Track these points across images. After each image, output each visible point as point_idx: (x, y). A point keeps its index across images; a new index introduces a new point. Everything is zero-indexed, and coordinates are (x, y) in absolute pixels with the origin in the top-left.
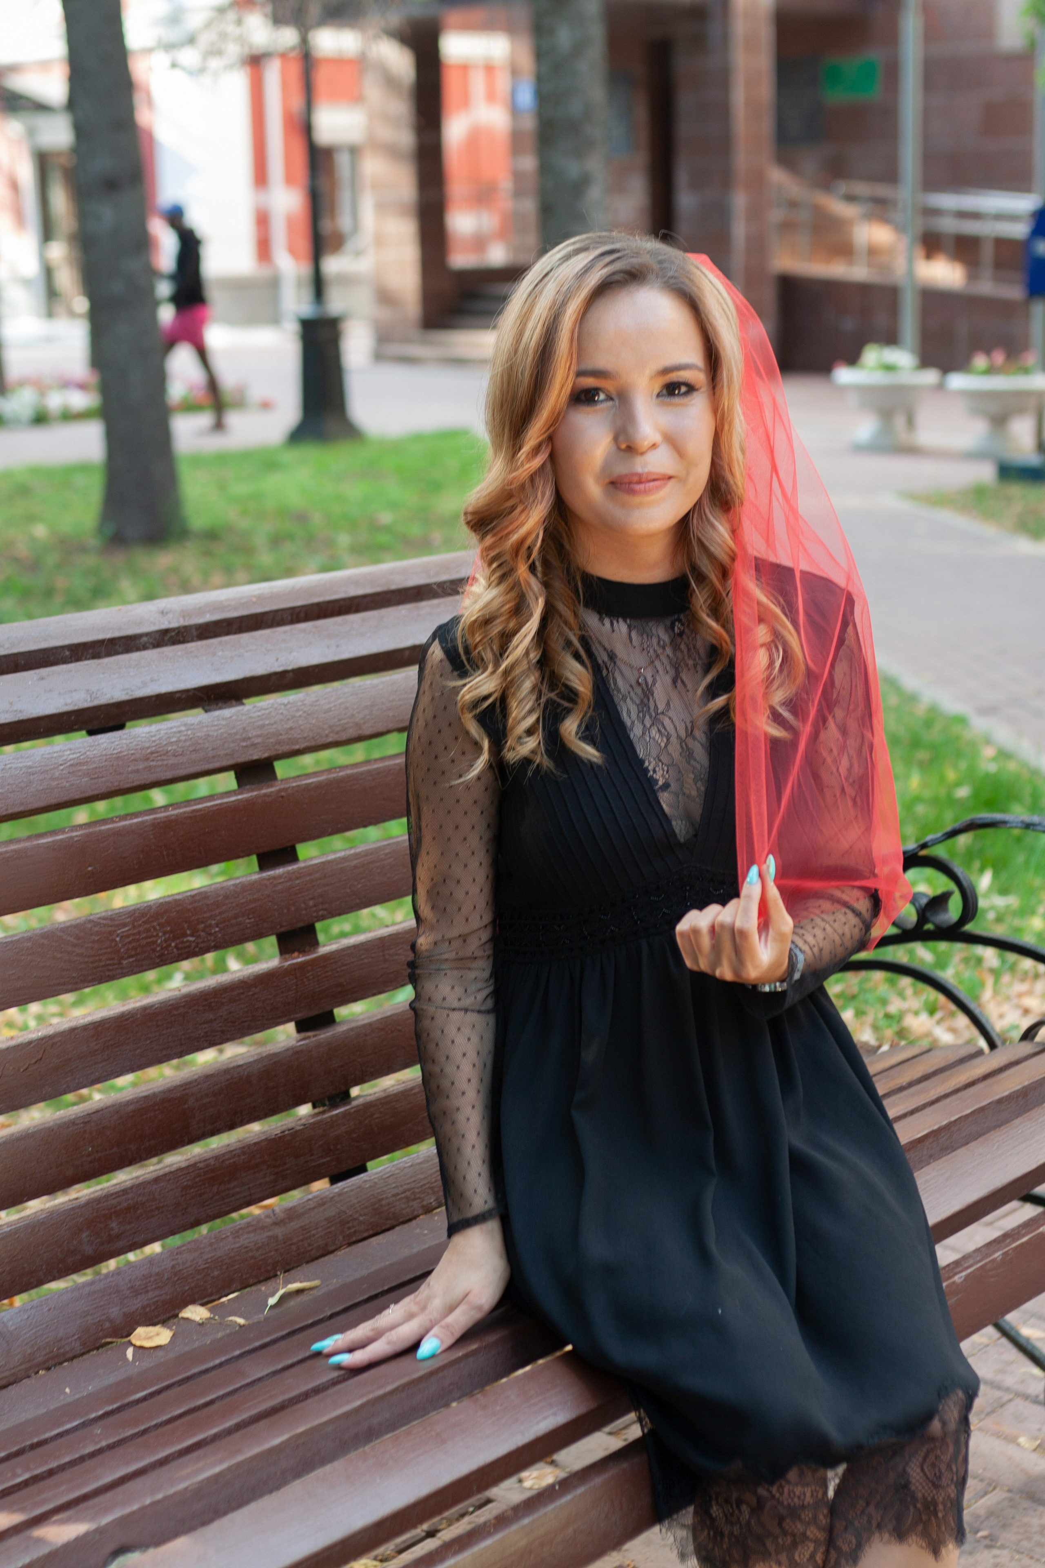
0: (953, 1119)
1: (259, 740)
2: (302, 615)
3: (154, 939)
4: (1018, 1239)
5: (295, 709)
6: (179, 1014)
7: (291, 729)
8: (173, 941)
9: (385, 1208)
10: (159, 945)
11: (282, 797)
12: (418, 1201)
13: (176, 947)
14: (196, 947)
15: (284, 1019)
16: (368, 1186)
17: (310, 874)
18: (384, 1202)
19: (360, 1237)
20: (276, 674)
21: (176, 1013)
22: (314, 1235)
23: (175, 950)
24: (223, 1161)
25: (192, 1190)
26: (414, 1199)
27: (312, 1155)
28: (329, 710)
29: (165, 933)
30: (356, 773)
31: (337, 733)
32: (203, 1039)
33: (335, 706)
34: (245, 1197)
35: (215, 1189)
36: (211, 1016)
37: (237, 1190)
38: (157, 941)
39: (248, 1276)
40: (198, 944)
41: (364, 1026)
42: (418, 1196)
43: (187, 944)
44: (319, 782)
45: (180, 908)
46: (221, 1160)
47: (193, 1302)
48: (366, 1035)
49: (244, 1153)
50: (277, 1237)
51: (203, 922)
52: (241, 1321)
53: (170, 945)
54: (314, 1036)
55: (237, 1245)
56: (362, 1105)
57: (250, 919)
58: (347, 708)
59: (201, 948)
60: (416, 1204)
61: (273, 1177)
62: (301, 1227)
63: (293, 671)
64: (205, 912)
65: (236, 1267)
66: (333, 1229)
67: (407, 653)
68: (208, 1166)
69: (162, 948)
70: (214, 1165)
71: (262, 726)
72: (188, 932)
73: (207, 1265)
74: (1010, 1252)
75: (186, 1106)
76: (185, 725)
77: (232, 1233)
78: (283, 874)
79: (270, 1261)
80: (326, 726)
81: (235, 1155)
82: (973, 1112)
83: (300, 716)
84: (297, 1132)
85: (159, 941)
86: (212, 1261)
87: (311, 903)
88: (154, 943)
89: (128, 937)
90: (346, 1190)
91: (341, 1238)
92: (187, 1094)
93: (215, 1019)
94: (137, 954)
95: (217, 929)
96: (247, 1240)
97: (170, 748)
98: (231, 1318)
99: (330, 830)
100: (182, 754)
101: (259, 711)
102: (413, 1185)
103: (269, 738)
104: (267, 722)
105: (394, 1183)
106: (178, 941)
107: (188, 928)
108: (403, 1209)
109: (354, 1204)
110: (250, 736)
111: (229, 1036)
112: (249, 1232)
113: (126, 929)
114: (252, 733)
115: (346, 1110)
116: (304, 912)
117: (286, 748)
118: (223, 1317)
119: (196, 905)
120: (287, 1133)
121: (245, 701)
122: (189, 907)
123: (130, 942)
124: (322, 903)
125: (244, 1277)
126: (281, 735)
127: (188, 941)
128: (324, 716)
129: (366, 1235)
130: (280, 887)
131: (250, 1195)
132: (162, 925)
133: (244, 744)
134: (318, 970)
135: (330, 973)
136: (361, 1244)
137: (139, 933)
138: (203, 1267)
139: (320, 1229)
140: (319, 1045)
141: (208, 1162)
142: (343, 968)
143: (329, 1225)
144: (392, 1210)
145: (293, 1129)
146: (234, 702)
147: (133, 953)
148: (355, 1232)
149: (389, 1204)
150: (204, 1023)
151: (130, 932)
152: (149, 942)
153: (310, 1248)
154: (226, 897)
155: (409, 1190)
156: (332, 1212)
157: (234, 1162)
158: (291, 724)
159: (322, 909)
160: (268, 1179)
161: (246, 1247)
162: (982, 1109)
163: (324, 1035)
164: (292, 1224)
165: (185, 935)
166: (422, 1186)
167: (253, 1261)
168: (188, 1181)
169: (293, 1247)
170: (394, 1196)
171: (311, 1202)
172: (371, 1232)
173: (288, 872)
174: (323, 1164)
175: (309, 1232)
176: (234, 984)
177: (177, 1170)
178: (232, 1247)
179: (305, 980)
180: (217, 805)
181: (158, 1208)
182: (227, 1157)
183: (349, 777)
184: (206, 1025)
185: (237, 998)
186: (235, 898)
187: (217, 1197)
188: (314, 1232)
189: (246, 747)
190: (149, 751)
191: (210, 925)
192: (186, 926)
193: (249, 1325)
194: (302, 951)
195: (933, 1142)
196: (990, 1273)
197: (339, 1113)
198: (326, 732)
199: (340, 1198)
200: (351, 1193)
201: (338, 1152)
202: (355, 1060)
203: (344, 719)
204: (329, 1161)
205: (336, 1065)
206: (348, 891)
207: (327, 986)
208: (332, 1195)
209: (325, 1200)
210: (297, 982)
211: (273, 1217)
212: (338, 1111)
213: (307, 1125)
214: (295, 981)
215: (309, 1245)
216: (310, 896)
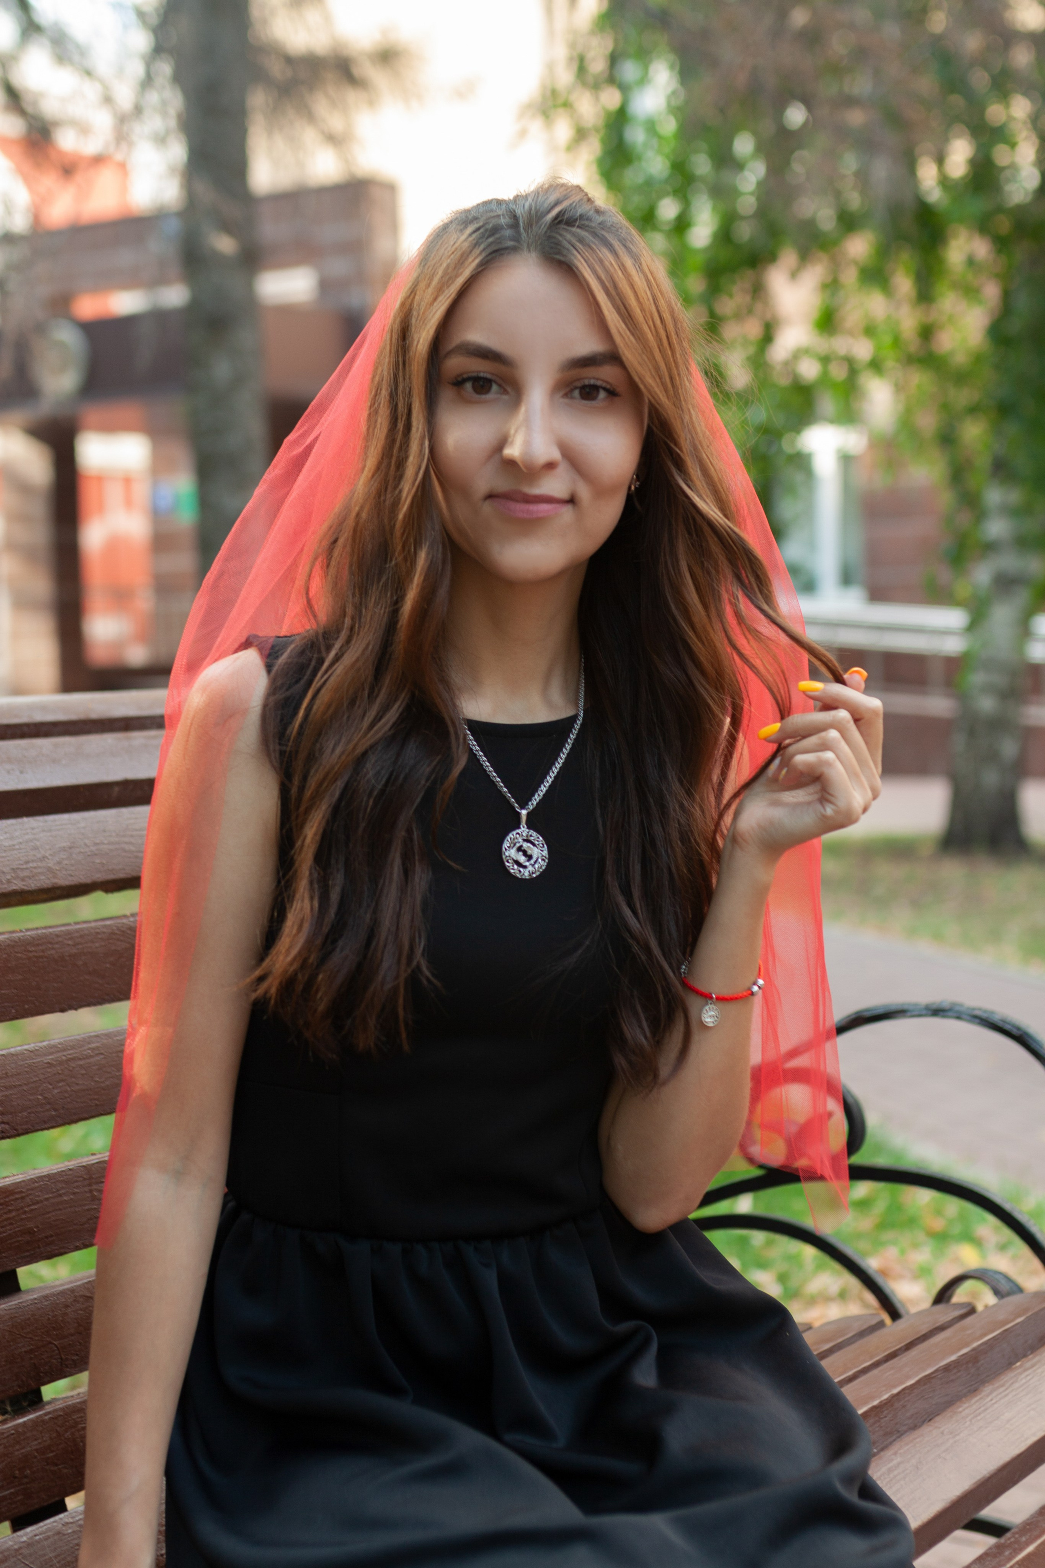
0: (895, 1391)
4: (1021, 1549)
16: (70, 1531)
28: (12, 848)
30: (51, 934)
31: (23, 880)
41: (63, 1293)
48: (67, 1306)
56: (61, 1409)
58: (36, 848)
82: (918, 1382)
90: (36, 1538)
109: (50, 1559)
115: (37, 1417)
135: (14, 1214)
142: (33, 1207)
162: (928, 1378)
195: (874, 1423)
197: (24, 1422)
198: (9, 877)
199: (25, 1552)
200: (45, 1543)
201: (26, 1480)
202: (51, 1343)
203: (33, 861)
204: (11, 1493)
205: (23, 1349)
206: (40, 1097)
207: (9, 1232)
208: (16, 1547)
209: (6, 1554)
212: (26, 1419)
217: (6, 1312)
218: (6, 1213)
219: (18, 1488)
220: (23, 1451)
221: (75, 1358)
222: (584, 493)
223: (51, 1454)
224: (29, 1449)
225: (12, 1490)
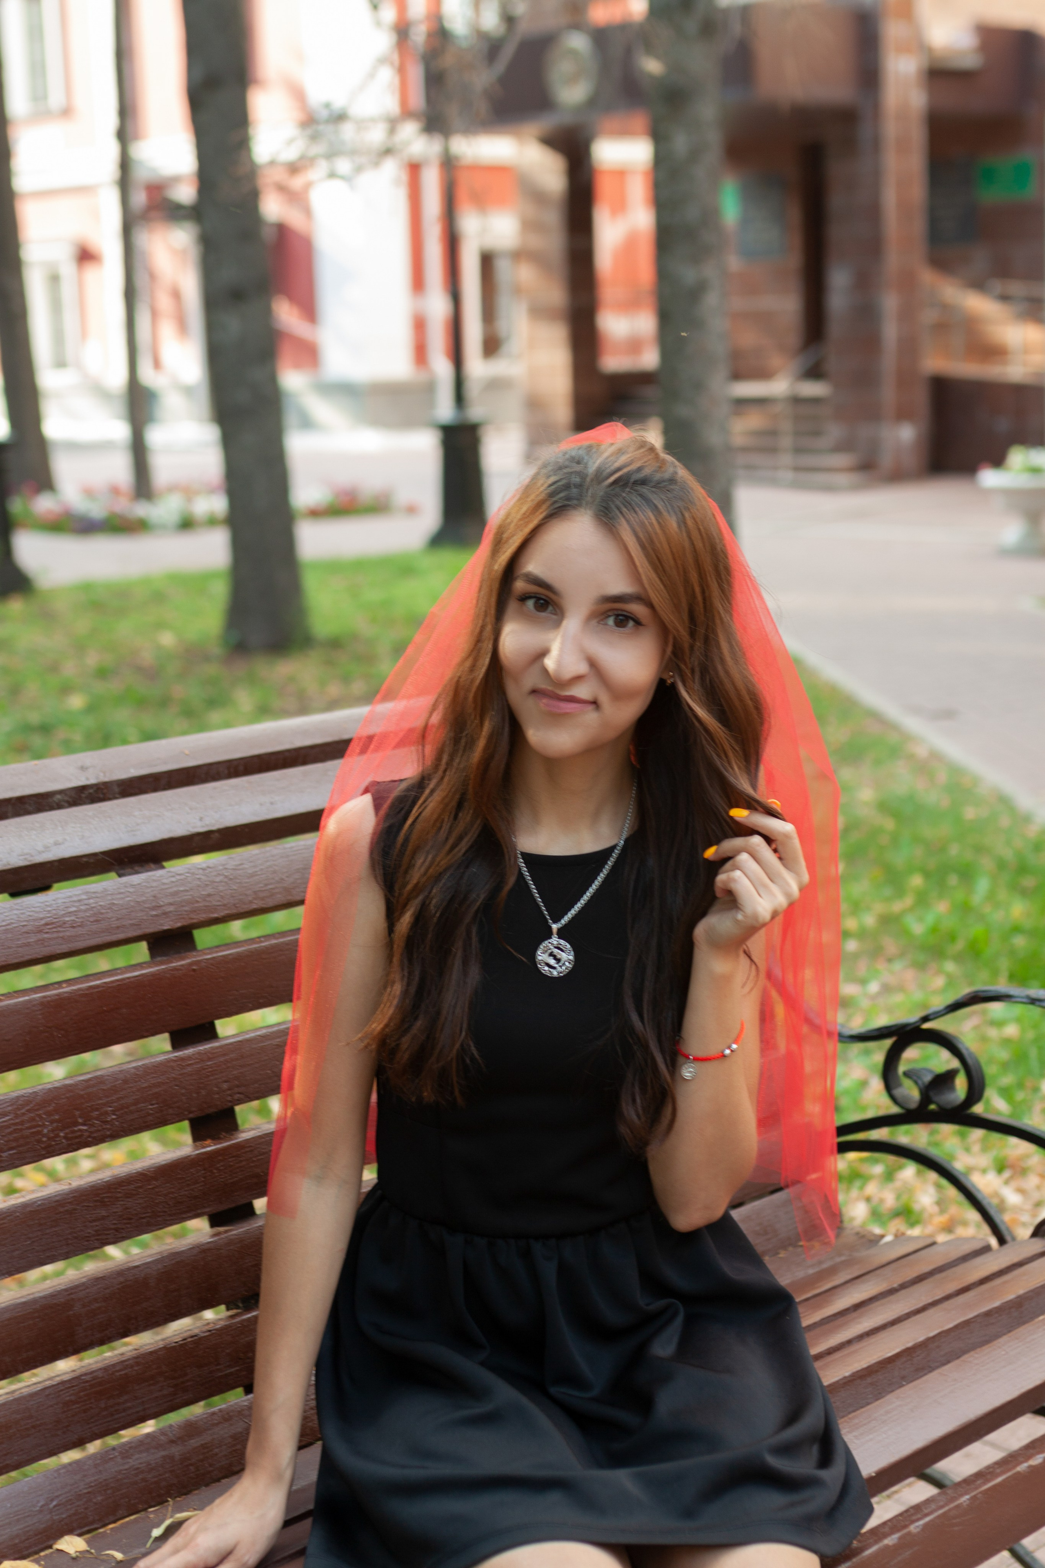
0: (932, 1334)
1: (171, 908)
2: (241, 768)
3: (39, 1129)
5: (215, 873)
6: (67, 1211)
7: (209, 895)
8: (61, 1130)
10: (44, 1136)
11: (194, 970)
13: (65, 1137)
14: (89, 1137)
15: (189, 1215)
17: (224, 1055)
20: (199, 834)
21: (62, 1210)
22: (216, 1454)
23: (64, 1141)
24: (113, 1374)
25: (74, 1407)
27: (219, 1364)
28: (254, 874)
29: (52, 1122)
30: (282, 943)
31: (263, 899)
32: (93, 1238)
33: (262, 870)
34: (138, 1412)
35: (102, 1405)
36: (104, 1213)
37: (129, 1404)
38: (42, 1131)
39: (137, 1501)
40: (91, 1132)
43: (79, 1133)
44: (237, 953)
45: (72, 1094)
46: (110, 1372)
47: (70, 1531)
49: (137, 1364)
50: (173, 1456)
51: (97, 1110)
52: (119, 1556)
53: (57, 1136)
54: (226, 1232)
55: (126, 1467)
57: (152, 1105)
58: (275, 872)
59: (94, 1138)
61: (171, 1390)
62: (202, 1445)
63: (220, 831)
64: (100, 1099)
65: (124, 1491)
68: (94, 1378)
69: (49, 1139)
70: (103, 1377)
71: (176, 893)
72: (80, 1120)
73: (90, 1490)
74: (980, 1495)
75: (71, 1313)
76: (87, 893)
77: (121, 1453)
78: (193, 1055)
80: (249, 892)
81: (127, 1365)
82: (956, 1327)
83: (221, 882)
84: (201, 1338)
85: (45, 1131)
86: (96, 1485)
87: (225, 1086)
88: (39, 1133)
89: (8, 1127)
92: (73, 1299)
93: (108, 1216)
94: (19, 1146)
95: (114, 1117)
96: (138, 1460)
97: (67, 919)
98: (108, 1552)
99: (251, 1005)
100: (81, 926)
101: (173, 876)
103: (183, 906)
104: (182, 889)
106: (67, 1131)
107: (80, 1117)
110: (162, 903)
111: (124, 1235)
112: (141, 1452)
113: (8, 1118)
114: (163, 901)
116: (217, 1096)
117: (203, 917)
118: (100, 1550)
119: (90, 1090)
120: (189, 1340)
121: (165, 864)
122: (82, 1093)
123: (11, 1133)
124: (238, 1086)
125: (132, 1502)
126: (197, 902)
127: (80, 1130)
128: (247, 881)
130: (189, 1069)
131: (144, 1410)
132: (49, 1114)
133: (154, 913)
134: (230, 1160)
135: (244, 1163)
137: (22, 1123)
138: (86, 1491)
140: (230, 1242)
141: (95, 1374)
142: (259, 1158)
145: (196, 1336)
146: (152, 866)
147: (14, 1144)
150: (94, 1221)
151: (12, 1122)
152: (33, 1133)
153: (211, 1469)
154: (125, 1081)
157: (126, 1374)
158: (209, 890)
160: (165, 1392)
161: (138, 1468)
162: (967, 1323)
163: (237, 1231)
164: (192, 1441)
165: (76, 1124)
167: (144, 1484)
168: (70, 1396)
169: (191, 1467)
173: (199, 1053)
174: (231, 1374)
176: (131, 1177)
177: (58, 1384)
178: (122, 1468)
179: (215, 1171)
180: (117, 981)
181: (34, 1427)
182: (118, 1368)
183: (273, 947)
184: (97, 1223)
185: (134, 1192)
186: (136, 1082)
187: (105, 1413)
188: (217, 1450)
189: (156, 916)
190: (43, 922)
191: (106, 1113)
192: (77, 1113)
193: (127, 1560)
194: (216, 1138)
196: (954, 1521)
198: (250, 898)
203: (271, 884)
204: (237, 1370)
205: (250, 1264)
206: (269, 1072)
207: (241, 1177)
209: (231, 1414)
210: (205, 1173)
211: (171, 1435)
212: (249, 1316)
213: (213, 1332)
214: (203, 1172)
215: (211, 1465)
216: (224, 1079)
217: (236, 1237)
218: (237, 1163)
220: (247, 1339)
222: (604, 698)
225: (237, 1368)
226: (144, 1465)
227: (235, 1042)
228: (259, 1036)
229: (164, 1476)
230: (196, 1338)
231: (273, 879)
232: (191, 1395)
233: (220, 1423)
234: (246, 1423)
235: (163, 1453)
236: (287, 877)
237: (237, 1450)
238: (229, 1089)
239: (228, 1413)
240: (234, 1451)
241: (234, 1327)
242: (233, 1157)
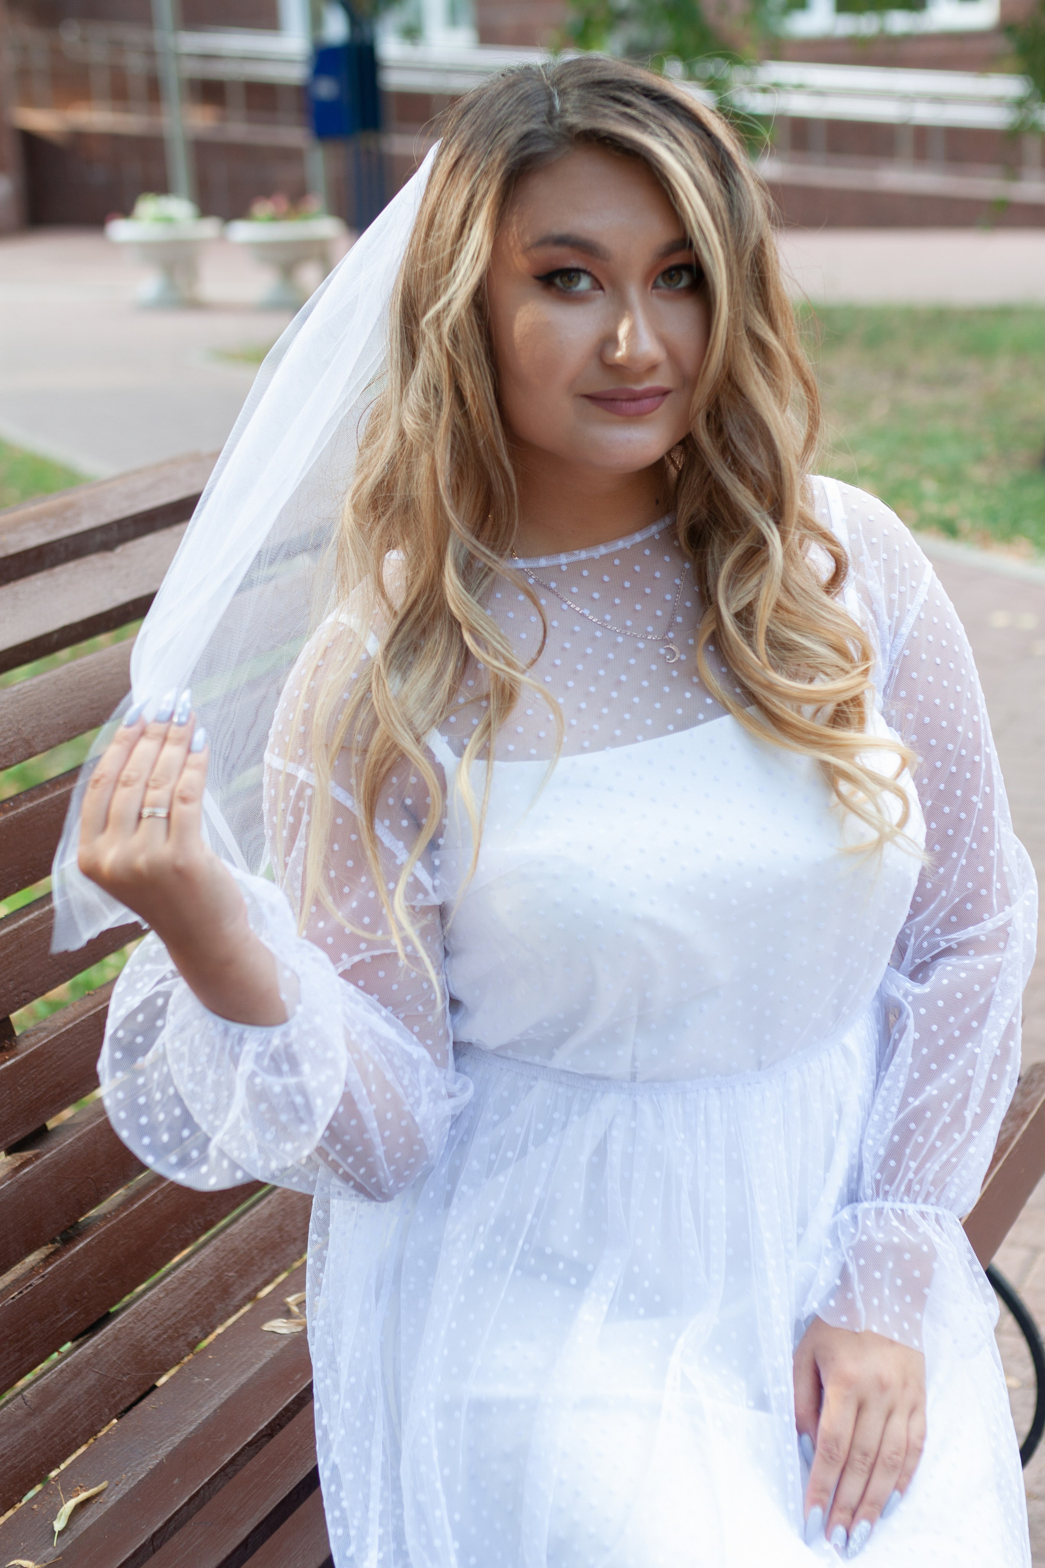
9: (148, 1359)
12: (183, 1338)
18: (146, 1351)
19: (127, 1404)
22: (77, 1417)
26: (179, 1337)
27: (58, 1312)
30: (38, 805)
39: (11, 1493)
42: (181, 1331)
48: (96, 1143)
50: (35, 1431)
54: (37, 1157)
56: (104, 1232)
58: (10, 721)
60: (180, 1343)
61: (17, 1354)
62: (60, 1410)
66: (96, 1402)
67: (56, 636)
79: (33, 1465)
84: (36, 1287)
87: (11, 985)
90: (100, 1347)
91: (107, 1410)
98: (12, 1563)
99: (17, 885)
102: (174, 1320)
105: (152, 1322)
108: (169, 1354)
109: (114, 1363)
112: (1, 1435)
115: (86, 1244)
120: (25, 1292)
124: (23, 984)
125: (7, 1495)
129: (133, 1399)
134: (33, 1072)
136: (131, 1414)
139: (82, 1406)
142: (58, 1063)
143: (91, 1398)
144: (157, 1357)
148: (121, 1398)
149: (152, 1351)
153: (75, 1435)
155: (170, 1327)
156: (91, 1379)
159: (25, 991)
160: (12, 1359)
161: (2, 1456)
163: (48, 1153)
164: (49, 1408)
166: (183, 1319)
167: (13, 1471)
169: (55, 1439)
170: (155, 1339)
171: (65, 1374)
172: (138, 1394)
174: (71, 1320)
175: (70, 1414)
179: (19, 1088)
188: (75, 1412)
197: (78, 1251)
199: (94, 1361)
200: (108, 1350)
201: (85, 1300)
202: (88, 1178)
203: (10, 737)
205: (68, 1190)
206: (50, 960)
208: (85, 1359)
210: (10, 1093)
211: (26, 1407)
212: (78, 1248)
213: (46, 1277)
214: (8, 1092)
215: (74, 1432)
216: (8, 977)
217: (50, 1161)
218: (39, 1074)
219: (79, 1309)
220: (80, 1277)
221: (108, 1184)
223: (101, 1274)
224: (84, 1274)
225: (76, 1312)
226: (9, 1449)
227: (11, 932)
228: (32, 920)
229: (31, 1457)
230: (30, 1288)
231: (10, 730)
232: (37, 1356)
233: (70, 1381)
234: (98, 1373)
235: (24, 1430)
236: (24, 726)
237: (95, 1406)
238: (14, 989)
239: (76, 1367)
240: (92, 1408)
241: (66, 1266)
242: (35, 1067)
